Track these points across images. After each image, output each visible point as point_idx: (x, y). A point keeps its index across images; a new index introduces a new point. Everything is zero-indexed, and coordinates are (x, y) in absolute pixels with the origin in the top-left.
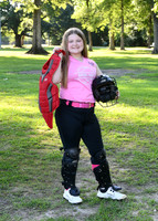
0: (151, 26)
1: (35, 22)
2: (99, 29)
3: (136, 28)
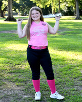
0: (75, 4)
1: (9, 3)
2: (46, 6)
3: (67, 5)
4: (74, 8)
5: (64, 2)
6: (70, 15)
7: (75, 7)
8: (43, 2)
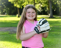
4: (47, 9)
5: (39, 3)
6: (44, 14)
7: (49, 8)
8: (20, 3)
